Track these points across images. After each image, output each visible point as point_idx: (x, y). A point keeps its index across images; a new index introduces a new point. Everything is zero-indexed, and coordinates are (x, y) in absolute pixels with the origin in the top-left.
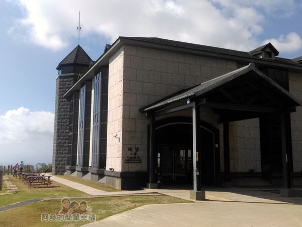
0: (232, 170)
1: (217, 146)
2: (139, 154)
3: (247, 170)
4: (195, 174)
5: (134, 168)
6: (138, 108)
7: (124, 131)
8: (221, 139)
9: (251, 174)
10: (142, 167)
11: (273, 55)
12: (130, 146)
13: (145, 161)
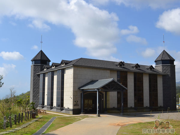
0: (107, 107)
1: (103, 99)
2: (78, 103)
3: (112, 107)
4: (98, 110)
5: (77, 107)
6: (78, 88)
7: (73, 96)
8: (104, 97)
9: (114, 108)
10: (79, 107)
11: (122, 65)
12: (75, 101)
13: (80, 105)
